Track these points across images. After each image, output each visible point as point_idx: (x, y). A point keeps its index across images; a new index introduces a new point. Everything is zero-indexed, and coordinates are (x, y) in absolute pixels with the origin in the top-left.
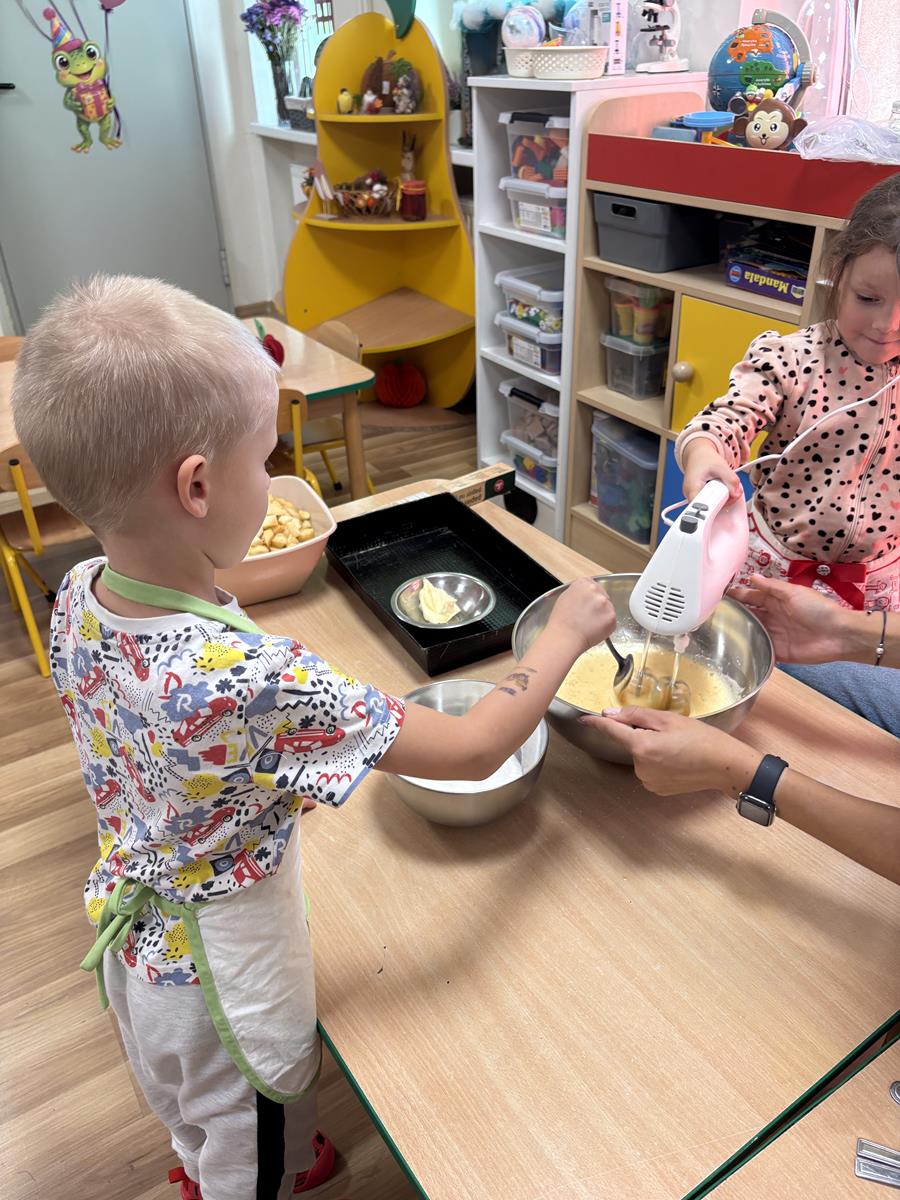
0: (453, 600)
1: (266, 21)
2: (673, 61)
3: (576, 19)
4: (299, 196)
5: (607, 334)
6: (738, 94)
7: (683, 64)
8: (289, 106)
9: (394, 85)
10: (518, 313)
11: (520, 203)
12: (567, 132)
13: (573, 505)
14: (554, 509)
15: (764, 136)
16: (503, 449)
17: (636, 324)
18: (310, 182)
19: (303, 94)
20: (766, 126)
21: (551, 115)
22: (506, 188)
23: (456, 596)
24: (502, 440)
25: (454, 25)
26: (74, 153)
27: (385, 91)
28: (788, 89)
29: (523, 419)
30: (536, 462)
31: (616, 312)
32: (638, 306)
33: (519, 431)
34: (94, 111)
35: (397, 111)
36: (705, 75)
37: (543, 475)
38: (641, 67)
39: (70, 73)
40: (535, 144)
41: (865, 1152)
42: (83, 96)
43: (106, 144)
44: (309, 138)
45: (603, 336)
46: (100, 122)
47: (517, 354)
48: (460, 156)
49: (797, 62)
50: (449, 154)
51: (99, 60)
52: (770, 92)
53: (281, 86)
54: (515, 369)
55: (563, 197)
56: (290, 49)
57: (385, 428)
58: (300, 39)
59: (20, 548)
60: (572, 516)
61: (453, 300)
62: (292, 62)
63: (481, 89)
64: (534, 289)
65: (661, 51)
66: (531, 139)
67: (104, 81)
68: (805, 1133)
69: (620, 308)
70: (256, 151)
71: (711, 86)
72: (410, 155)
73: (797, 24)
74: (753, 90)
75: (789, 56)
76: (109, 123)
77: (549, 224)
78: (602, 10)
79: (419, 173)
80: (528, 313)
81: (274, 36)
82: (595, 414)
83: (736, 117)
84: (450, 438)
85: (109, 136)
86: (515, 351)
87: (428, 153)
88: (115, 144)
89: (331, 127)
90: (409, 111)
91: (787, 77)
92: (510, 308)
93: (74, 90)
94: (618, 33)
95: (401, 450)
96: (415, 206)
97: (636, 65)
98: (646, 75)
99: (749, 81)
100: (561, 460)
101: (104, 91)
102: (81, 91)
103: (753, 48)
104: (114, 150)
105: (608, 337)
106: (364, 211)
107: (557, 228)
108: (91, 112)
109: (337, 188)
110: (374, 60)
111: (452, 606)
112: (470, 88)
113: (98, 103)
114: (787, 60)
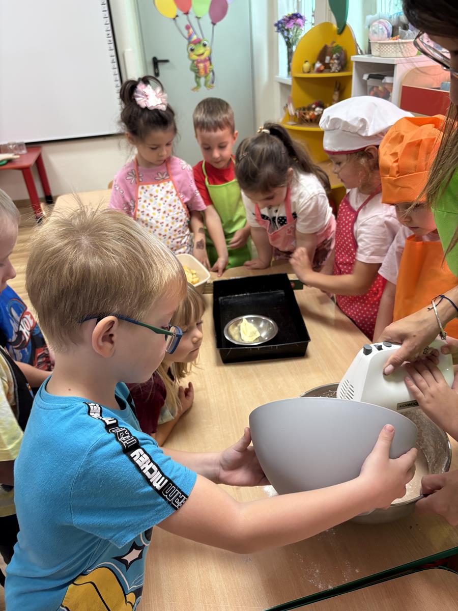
1: (285, 26)
9: (331, 58)
12: (392, 84)
18: (287, 105)
21: (386, 76)
26: (193, 92)
27: (327, 61)
39: (195, 54)
40: (379, 90)
42: (199, 65)
43: (207, 87)
46: (206, 77)
51: (208, 48)
53: (290, 58)
56: (296, 39)
63: (357, 62)
66: (378, 87)
67: (209, 57)
76: (210, 77)
81: (288, 34)
85: (209, 83)
88: (211, 87)
89: (298, 80)
93: (195, 62)
101: (209, 62)
102: (199, 62)
104: (210, 90)
106: (308, 120)
108: (202, 72)
109: (296, 110)
110: (323, 46)
113: (205, 68)
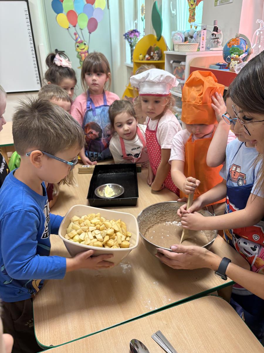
2: (220, 48)
6: (229, 56)
12: (185, 66)
15: (233, 68)
20: (233, 65)
21: (181, 61)
26: (78, 69)
35: (154, 60)
39: (79, 49)
42: (82, 55)
49: (247, 48)
51: (87, 46)
52: (238, 56)
53: (132, 53)
63: (167, 55)
66: (178, 67)
67: (87, 51)
70: (125, 70)
75: (245, 46)
78: (199, 33)
83: (228, 63)
90: (157, 60)
91: (244, 52)
93: (80, 53)
94: (203, 40)
97: (209, 48)
98: (212, 51)
99: (232, 53)
101: (87, 53)
102: (82, 53)
103: (234, 44)
108: (83, 59)
110: (150, 47)
113: (85, 56)
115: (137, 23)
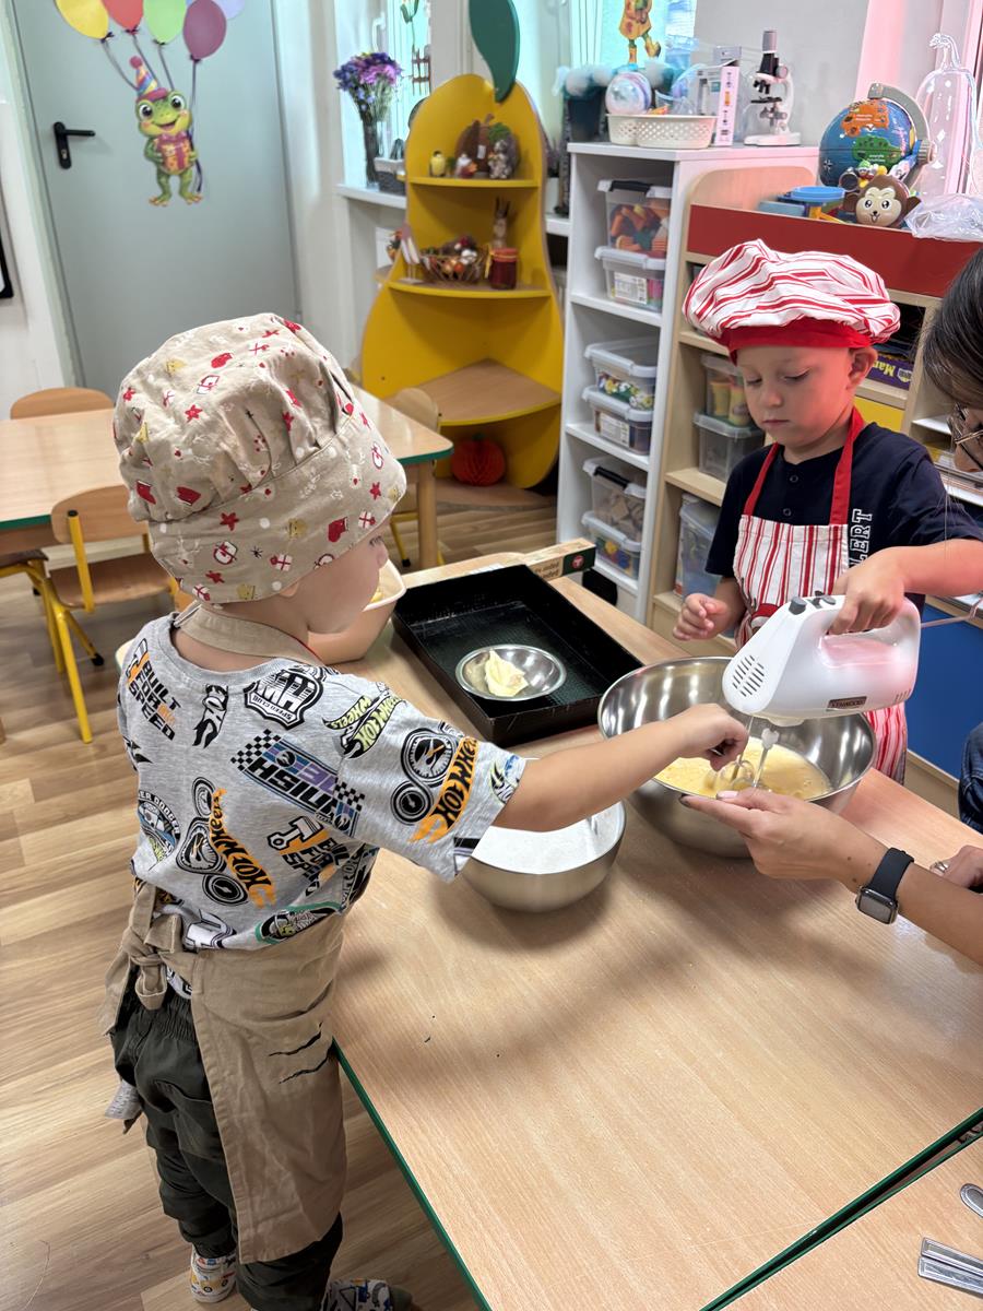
0: (521, 673)
1: (359, 79)
2: (784, 135)
3: (684, 88)
4: (383, 259)
5: (700, 413)
6: (850, 169)
7: (794, 138)
8: (379, 168)
9: (490, 149)
10: (607, 388)
11: (616, 274)
12: (669, 202)
13: (656, 593)
14: (635, 597)
15: (875, 213)
16: (585, 532)
17: (732, 405)
18: (396, 245)
19: (394, 155)
20: (878, 203)
21: (652, 185)
22: (602, 257)
23: (524, 670)
24: (583, 522)
25: (556, 91)
26: (152, 207)
27: (481, 155)
28: (904, 167)
29: (607, 501)
30: (617, 544)
31: (711, 391)
32: (735, 385)
33: (602, 513)
34: (175, 163)
35: (492, 176)
36: (816, 150)
37: (626, 560)
38: (749, 140)
39: (153, 123)
40: (635, 214)
41: (930, 1253)
42: (165, 147)
43: (186, 198)
44: (398, 201)
45: (696, 415)
46: (181, 176)
47: (606, 432)
48: (556, 225)
49: (914, 138)
50: (543, 223)
51: (184, 111)
52: (883, 168)
53: (372, 147)
54: (602, 448)
55: (661, 268)
56: (383, 109)
57: (459, 505)
58: (393, 101)
59: (71, 604)
60: (654, 605)
61: (539, 375)
62: (385, 124)
63: (580, 156)
64: (626, 363)
65: (772, 123)
66: (631, 208)
67: (187, 132)
68: (867, 1229)
69: (716, 386)
70: (341, 216)
71: (822, 163)
72: (502, 221)
73: (916, 101)
74: (866, 166)
75: (906, 133)
76: (191, 176)
77: (645, 297)
78: (712, 79)
79: (511, 240)
80: (618, 388)
81: (367, 95)
82: (685, 497)
83: (846, 193)
84: (527, 520)
85: (190, 189)
86: (602, 428)
87: (520, 222)
88: (195, 199)
89: (421, 189)
90: (504, 176)
91: (903, 154)
92: (600, 382)
93: (156, 140)
94: (727, 103)
95: (476, 529)
96: (505, 274)
97: (745, 136)
98: (755, 148)
99: (863, 156)
100: (646, 545)
101: (187, 143)
102: (163, 142)
103: (869, 122)
104: (193, 205)
105: (703, 418)
106: (451, 276)
107: (653, 301)
108: (172, 165)
109: (421, 252)
110: (471, 124)
111: (519, 680)
112: (569, 155)
113: (180, 156)
114: (904, 137)
115: (383, 27)
